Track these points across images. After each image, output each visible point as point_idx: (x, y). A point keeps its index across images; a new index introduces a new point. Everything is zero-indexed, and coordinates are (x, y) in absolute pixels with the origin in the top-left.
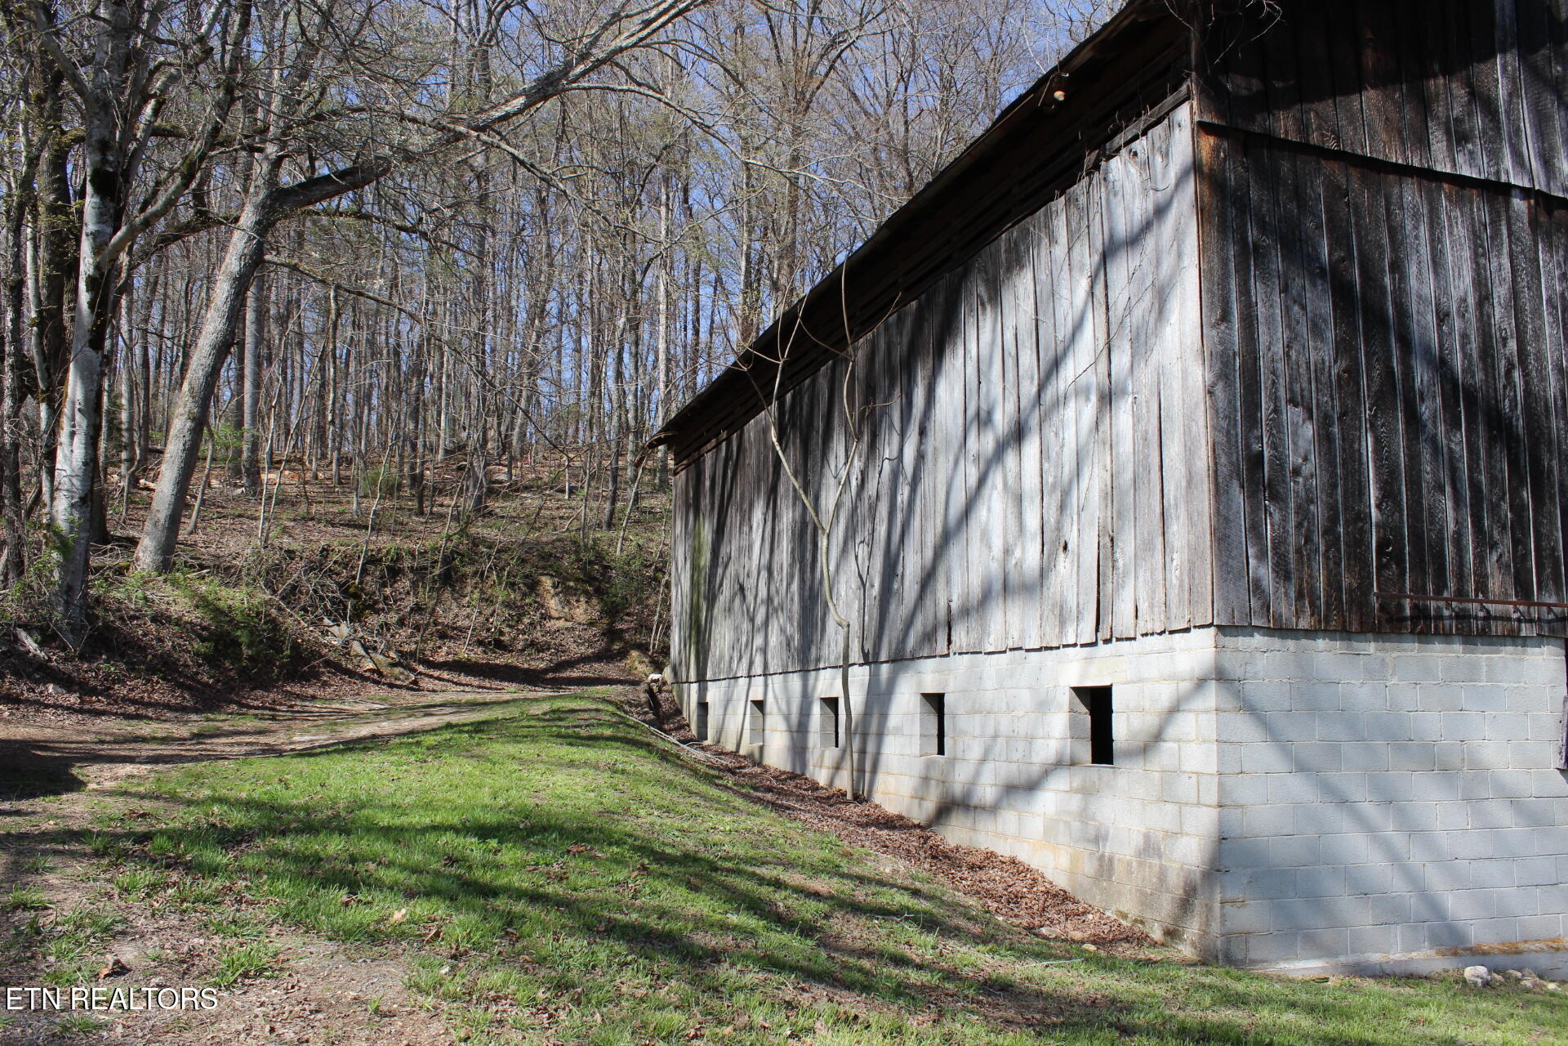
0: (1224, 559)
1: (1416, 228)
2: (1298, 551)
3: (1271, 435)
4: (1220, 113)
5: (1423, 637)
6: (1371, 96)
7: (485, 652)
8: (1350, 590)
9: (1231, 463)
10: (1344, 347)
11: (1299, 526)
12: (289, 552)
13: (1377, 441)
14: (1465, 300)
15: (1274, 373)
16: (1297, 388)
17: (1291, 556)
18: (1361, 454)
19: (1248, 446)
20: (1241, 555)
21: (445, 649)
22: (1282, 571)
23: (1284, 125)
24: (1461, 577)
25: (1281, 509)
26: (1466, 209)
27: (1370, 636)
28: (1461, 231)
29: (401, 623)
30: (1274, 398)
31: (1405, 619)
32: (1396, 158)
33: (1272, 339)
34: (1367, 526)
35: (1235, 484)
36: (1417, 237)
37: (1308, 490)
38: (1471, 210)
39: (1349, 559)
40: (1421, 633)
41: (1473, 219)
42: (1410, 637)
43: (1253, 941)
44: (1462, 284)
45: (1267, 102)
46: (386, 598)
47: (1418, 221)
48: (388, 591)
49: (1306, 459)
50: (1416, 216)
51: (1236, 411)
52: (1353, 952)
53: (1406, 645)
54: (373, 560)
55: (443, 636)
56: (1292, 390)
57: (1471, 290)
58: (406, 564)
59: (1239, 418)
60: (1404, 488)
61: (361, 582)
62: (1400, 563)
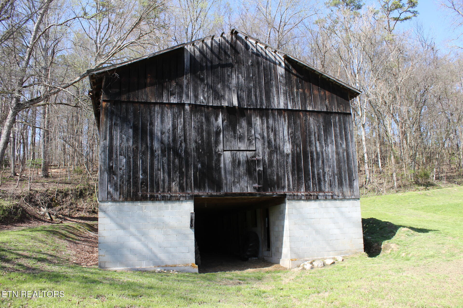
0: (101, 188)
1: (158, 115)
2: (120, 185)
3: (115, 162)
4: (108, 98)
5: (153, 201)
6: (148, 89)
7: (89, 214)
8: (133, 192)
9: (105, 168)
10: (135, 142)
11: (120, 180)
12: (37, 191)
13: (142, 161)
14: (169, 129)
15: (116, 149)
16: (122, 152)
17: (118, 186)
18: (138, 164)
19: (109, 164)
20: (106, 187)
21: (78, 214)
22: (116, 190)
23: (124, 98)
24: (164, 188)
25: (116, 177)
26: (172, 110)
27: (139, 202)
28: (170, 115)
29: (66, 208)
30: (117, 155)
31: (148, 198)
32: (153, 101)
33: (117, 142)
34: (139, 179)
35: (106, 173)
36: (158, 117)
37: (123, 173)
38: (173, 110)
39: (133, 186)
40: (152, 200)
41: (174, 112)
42: (150, 201)
43: (106, 264)
44: (169, 125)
45: (120, 94)
46: (63, 201)
47: (158, 114)
48: (64, 200)
49: (123, 166)
50: (158, 113)
51: (106, 158)
52: (132, 266)
53: (148, 203)
54: (60, 192)
55: (78, 210)
56: (121, 153)
57: (171, 127)
58: (70, 192)
59: (107, 159)
60: (149, 171)
61: (57, 198)
62: (147, 186)
